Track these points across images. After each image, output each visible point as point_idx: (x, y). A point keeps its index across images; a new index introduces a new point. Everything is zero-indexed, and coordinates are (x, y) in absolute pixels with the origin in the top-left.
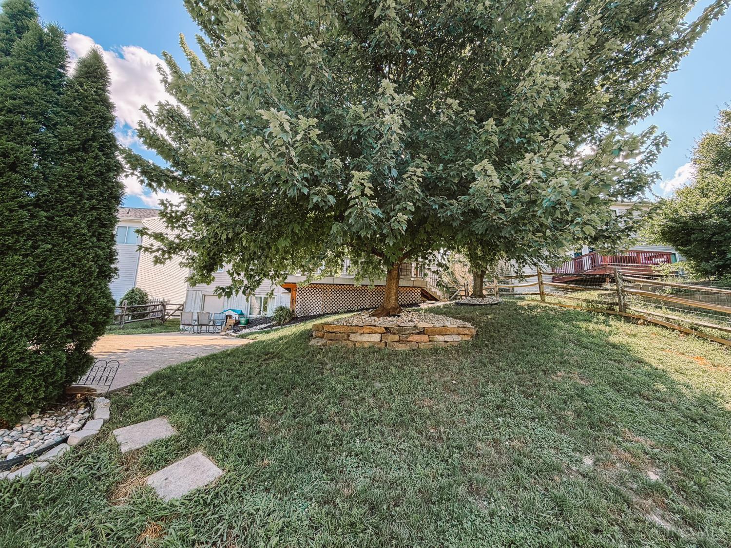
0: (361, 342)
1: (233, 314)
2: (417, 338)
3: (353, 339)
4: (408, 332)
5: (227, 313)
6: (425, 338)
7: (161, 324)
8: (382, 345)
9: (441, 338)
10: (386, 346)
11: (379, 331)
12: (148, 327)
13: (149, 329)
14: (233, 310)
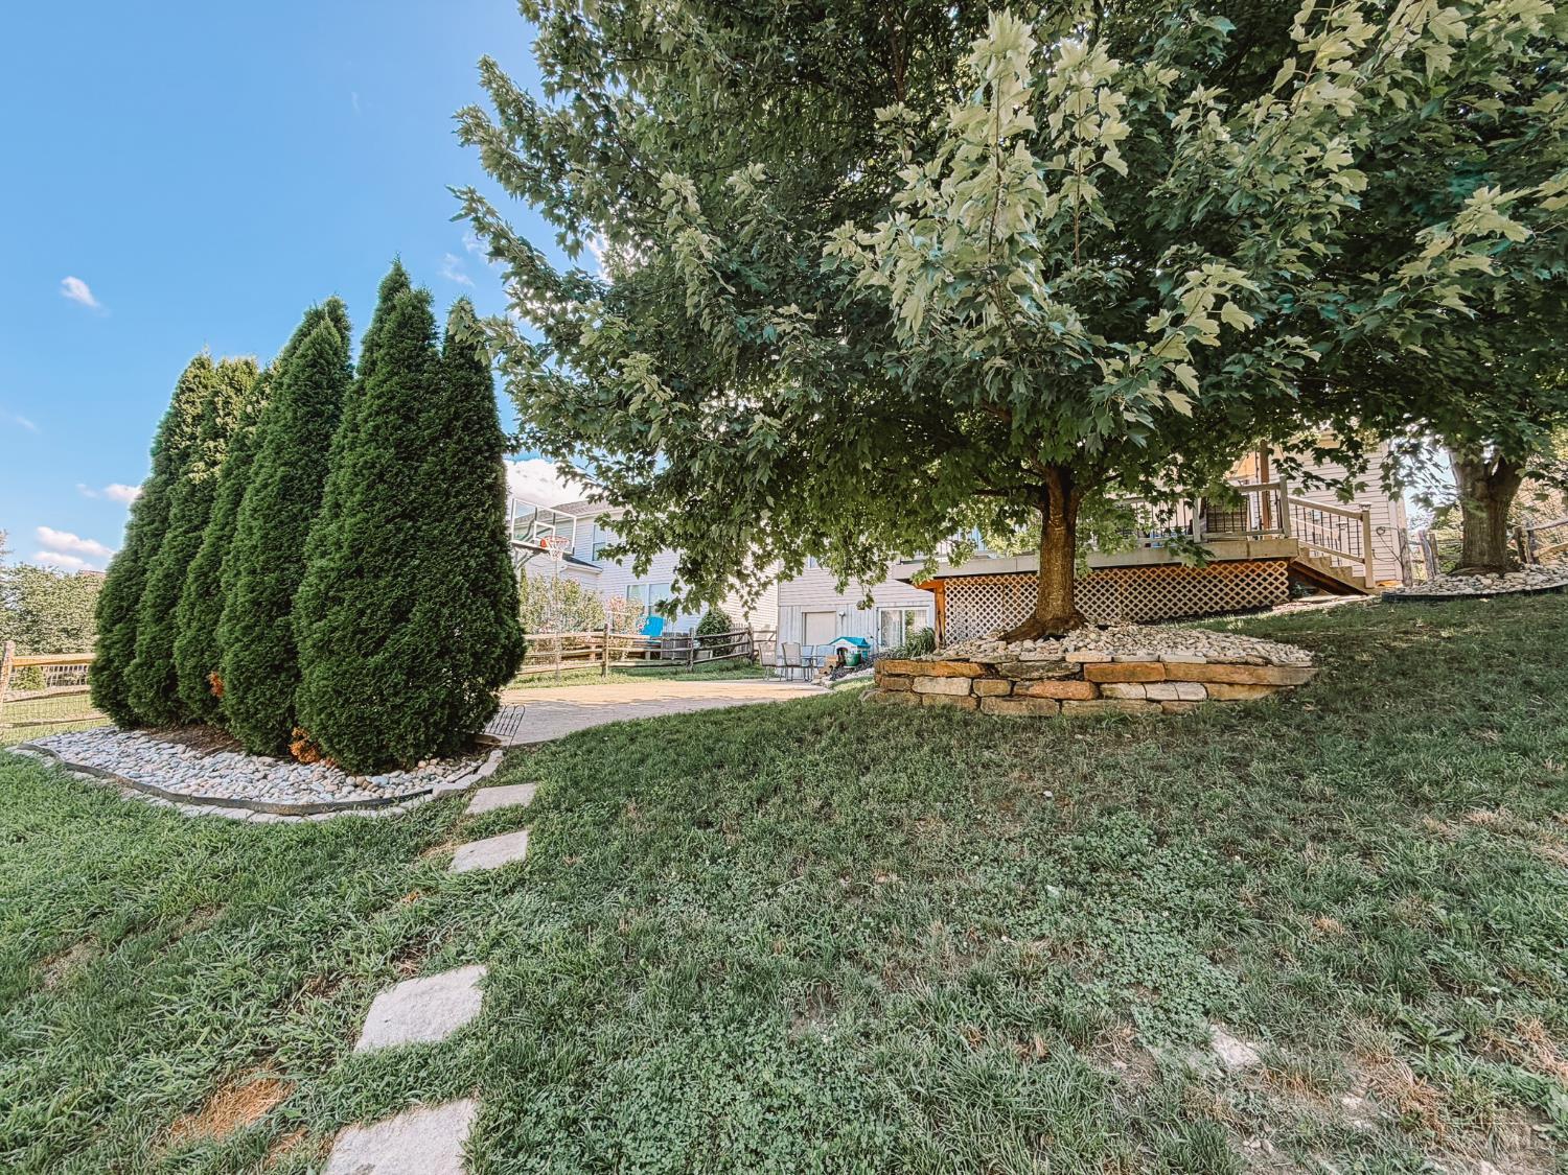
0: (933, 696)
1: (848, 645)
2: (1053, 688)
3: (919, 690)
4: (1036, 674)
5: (838, 645)
6: (1081, 689)
7: (748, 666)
8: (971, 704)
9: (1135, 691)
10: (978, 706)
11: (965, 672)
12: (728, 669)
13: (729, 674)
14: (849, 639)
